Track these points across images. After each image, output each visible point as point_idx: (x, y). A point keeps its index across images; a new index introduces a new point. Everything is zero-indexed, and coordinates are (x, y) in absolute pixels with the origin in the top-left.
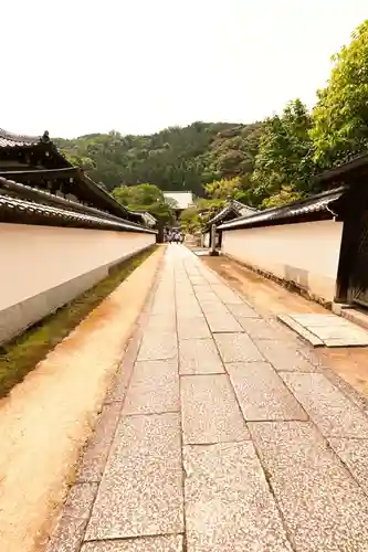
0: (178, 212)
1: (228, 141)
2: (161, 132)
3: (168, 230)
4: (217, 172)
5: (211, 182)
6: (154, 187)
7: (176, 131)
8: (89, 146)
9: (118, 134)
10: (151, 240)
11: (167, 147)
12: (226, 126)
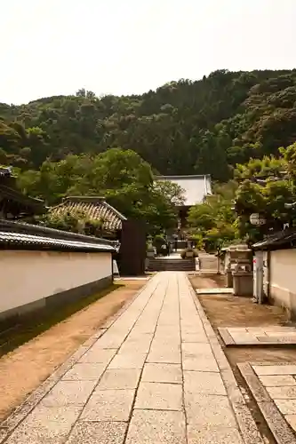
0: (184, 211)
1: (273, 97)
2: (160, 90)
3: (158, 243)
4: (256, 145)
5: (245, 161)
6: (130, 153)
7: (183, 86)
8: (44, 113)
9: (91, 94)
10: (102, 268)
11: (168, 111)
12: (268, 73)
